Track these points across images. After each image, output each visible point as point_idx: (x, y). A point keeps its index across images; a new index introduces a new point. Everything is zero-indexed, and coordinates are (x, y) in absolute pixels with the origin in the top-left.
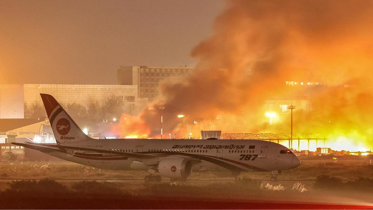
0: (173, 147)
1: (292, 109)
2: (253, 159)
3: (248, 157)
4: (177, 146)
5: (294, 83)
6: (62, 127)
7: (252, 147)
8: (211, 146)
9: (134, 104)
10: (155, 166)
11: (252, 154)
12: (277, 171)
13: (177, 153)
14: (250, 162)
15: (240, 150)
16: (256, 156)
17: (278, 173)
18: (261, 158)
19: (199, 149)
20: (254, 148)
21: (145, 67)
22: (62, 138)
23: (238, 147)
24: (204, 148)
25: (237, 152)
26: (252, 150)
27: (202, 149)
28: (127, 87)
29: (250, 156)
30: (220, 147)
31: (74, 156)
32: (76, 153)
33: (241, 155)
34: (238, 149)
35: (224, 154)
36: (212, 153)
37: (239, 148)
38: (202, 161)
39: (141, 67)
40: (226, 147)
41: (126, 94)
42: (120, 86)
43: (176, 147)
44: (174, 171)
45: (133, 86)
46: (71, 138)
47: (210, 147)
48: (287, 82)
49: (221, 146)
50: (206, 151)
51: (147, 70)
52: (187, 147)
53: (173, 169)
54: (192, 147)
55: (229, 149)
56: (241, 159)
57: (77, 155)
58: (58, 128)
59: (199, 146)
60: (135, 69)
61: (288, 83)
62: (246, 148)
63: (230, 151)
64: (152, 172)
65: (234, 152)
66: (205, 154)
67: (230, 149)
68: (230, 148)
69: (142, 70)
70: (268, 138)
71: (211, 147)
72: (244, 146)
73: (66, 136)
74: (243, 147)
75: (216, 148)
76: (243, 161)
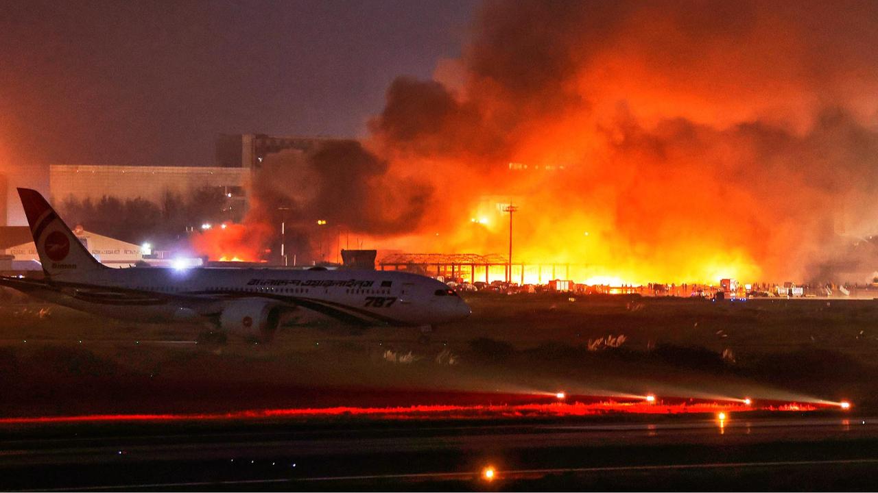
0: (249, 284)
1: (511, 211)
2: (389, 305)
3: (379, 302)
4: (255, 280)
5: (523, 166)
6: (55, 247)
7: (387, 284)
8: (315, 281)
9: (244, 201)
10: (215, 317)
11: (386, 295)
12: (430, 326)
13: (255, 294)
14: (381, 311)
15: (366, 288)
16: (394, 299)
17: (431, 330)
18: (402, 303)
19: (294, 287)
20: (390, 286)
21: (263, 137)
22: (54, 266)
23: (361, 284)
24: (303, 284)
25: (360, 292)
26: (386, 289)
27: (299, 287)
28: (233, 170)
29: (383, 299)
30: (331, 283)
31: (76, 297)
32: (79, 293)
33: (368, 298)
34: (362, 288)
35: (337, 295)
36: (316, 293)
37: (364, 286)
38: (300, 307)
39: (258, 137)
40: (342, 283)
41: (229, 183)
42: (219, 168)
43: (255, 282)
44: (249, 325)
45: (242, 169)
46: (69, 266)
47: (312, 283)
48: (510, 165)
49: (332, 281)
50: (307, 291)
51: (268, 142)
52: (273, 283)
53: (246, 322)
54: (283, 282)
55: (345, 288)
56: (367, 305)
57: (82, 296)
58: (47, 248)
59: (293, 282)
60: (246, 140)
61: (513, 167)
62: (376, 286)
63: (348, 291)
64: (210, 326)
65: (355, 292)
66: (304, 295)
67: (348, 288)
68: (349, 286)
69: (259, 141)
70: (468, 262)
71: (314, 284)
72: (373, 282)
73: (61, 262)
74: (369, 284)
75: (324, 285)
76: (370, 309)
